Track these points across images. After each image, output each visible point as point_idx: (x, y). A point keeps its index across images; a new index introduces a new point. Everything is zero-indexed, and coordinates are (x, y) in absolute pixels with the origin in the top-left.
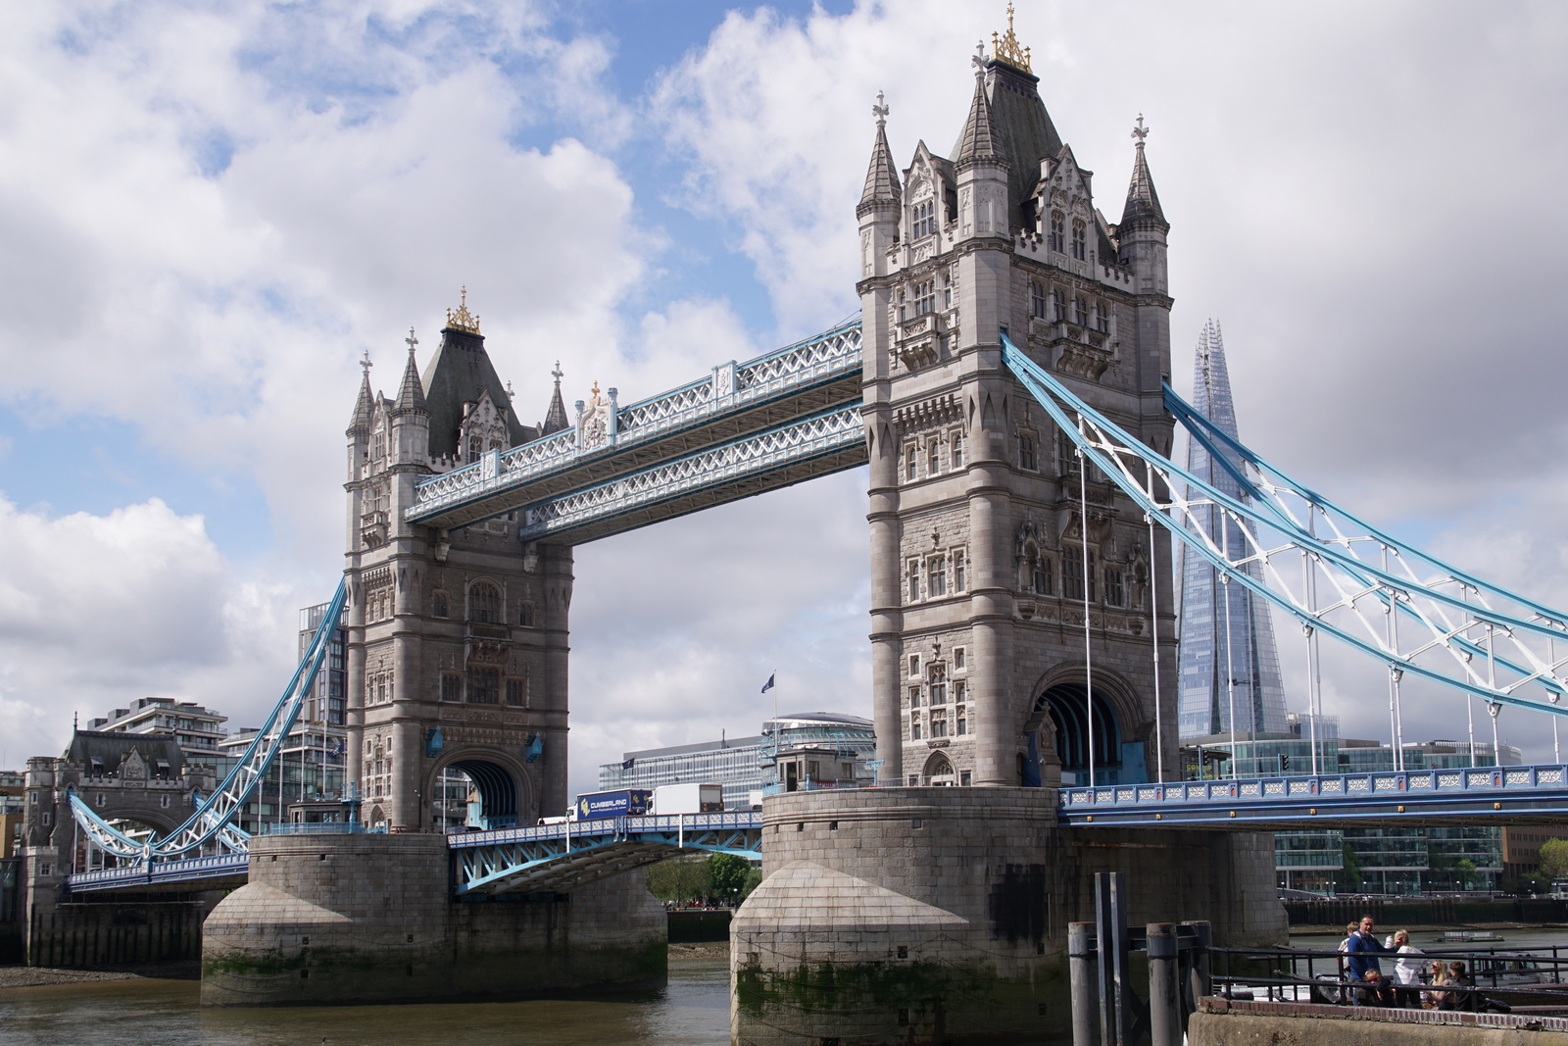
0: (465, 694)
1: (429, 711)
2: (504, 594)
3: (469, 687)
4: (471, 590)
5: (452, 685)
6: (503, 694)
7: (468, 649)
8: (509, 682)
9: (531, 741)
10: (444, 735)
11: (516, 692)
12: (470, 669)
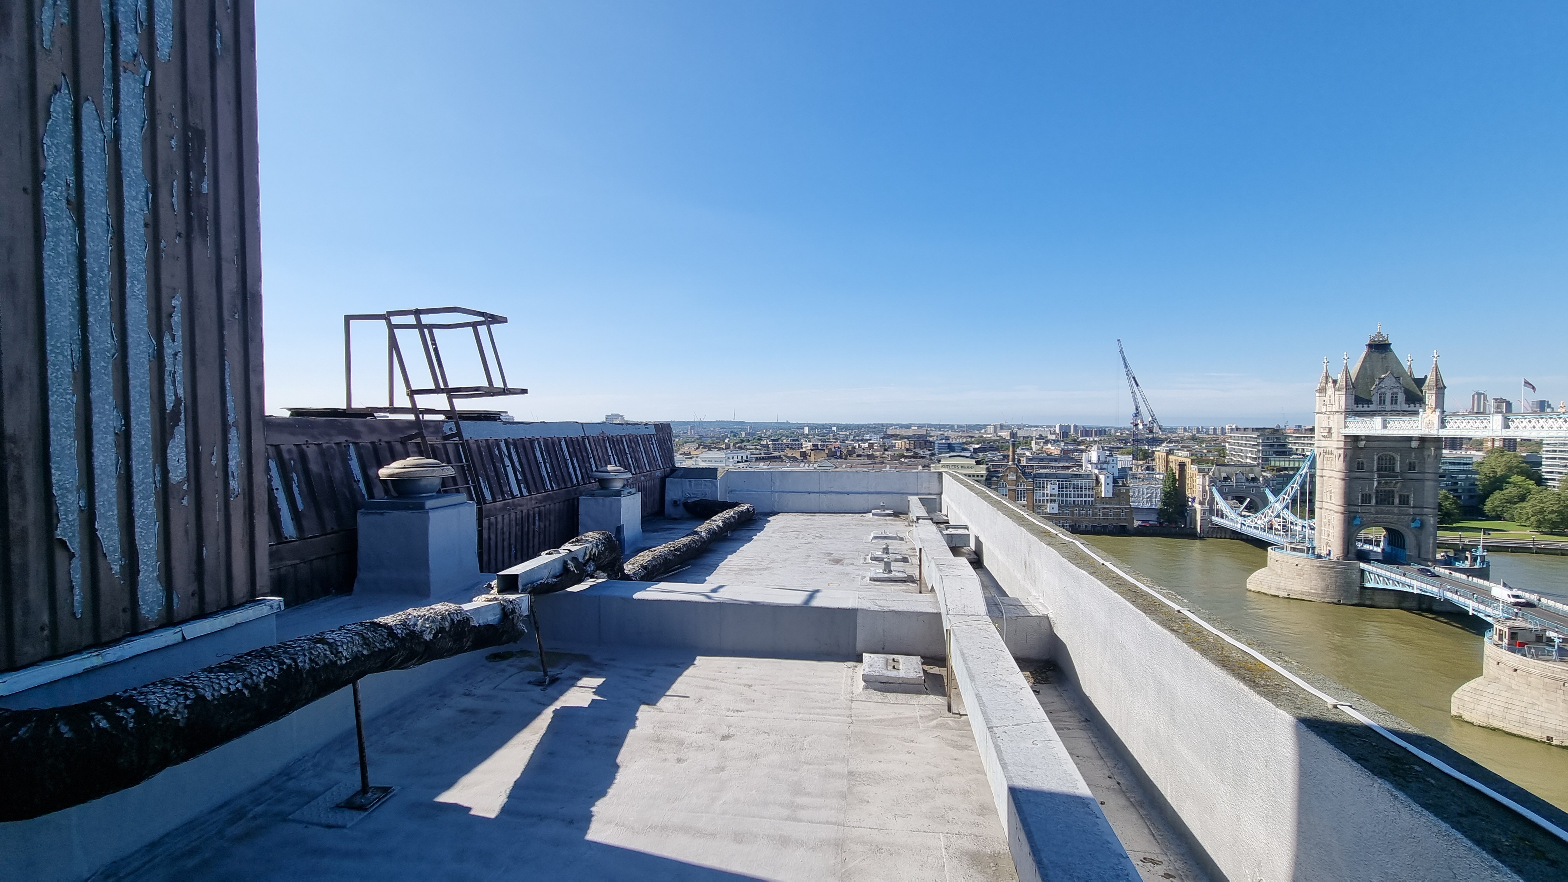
0: (1374, 501)
1: (1353, 508)
2: (1398, 458)
3: (1377, 497)
4: (1379, 459)
5: (1366, 499)
6: (1397, 501)
7: (1375, 484)
8: (1400, 496)
9: (1414, 520)
10: (1361, 517)
11: (1404, 500)
12: (1377, 491)
